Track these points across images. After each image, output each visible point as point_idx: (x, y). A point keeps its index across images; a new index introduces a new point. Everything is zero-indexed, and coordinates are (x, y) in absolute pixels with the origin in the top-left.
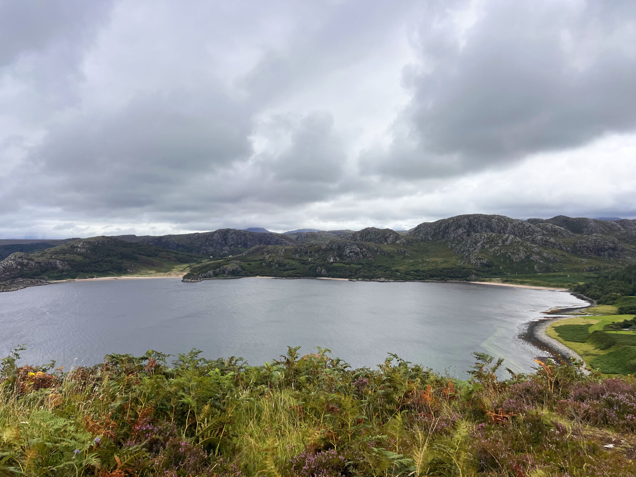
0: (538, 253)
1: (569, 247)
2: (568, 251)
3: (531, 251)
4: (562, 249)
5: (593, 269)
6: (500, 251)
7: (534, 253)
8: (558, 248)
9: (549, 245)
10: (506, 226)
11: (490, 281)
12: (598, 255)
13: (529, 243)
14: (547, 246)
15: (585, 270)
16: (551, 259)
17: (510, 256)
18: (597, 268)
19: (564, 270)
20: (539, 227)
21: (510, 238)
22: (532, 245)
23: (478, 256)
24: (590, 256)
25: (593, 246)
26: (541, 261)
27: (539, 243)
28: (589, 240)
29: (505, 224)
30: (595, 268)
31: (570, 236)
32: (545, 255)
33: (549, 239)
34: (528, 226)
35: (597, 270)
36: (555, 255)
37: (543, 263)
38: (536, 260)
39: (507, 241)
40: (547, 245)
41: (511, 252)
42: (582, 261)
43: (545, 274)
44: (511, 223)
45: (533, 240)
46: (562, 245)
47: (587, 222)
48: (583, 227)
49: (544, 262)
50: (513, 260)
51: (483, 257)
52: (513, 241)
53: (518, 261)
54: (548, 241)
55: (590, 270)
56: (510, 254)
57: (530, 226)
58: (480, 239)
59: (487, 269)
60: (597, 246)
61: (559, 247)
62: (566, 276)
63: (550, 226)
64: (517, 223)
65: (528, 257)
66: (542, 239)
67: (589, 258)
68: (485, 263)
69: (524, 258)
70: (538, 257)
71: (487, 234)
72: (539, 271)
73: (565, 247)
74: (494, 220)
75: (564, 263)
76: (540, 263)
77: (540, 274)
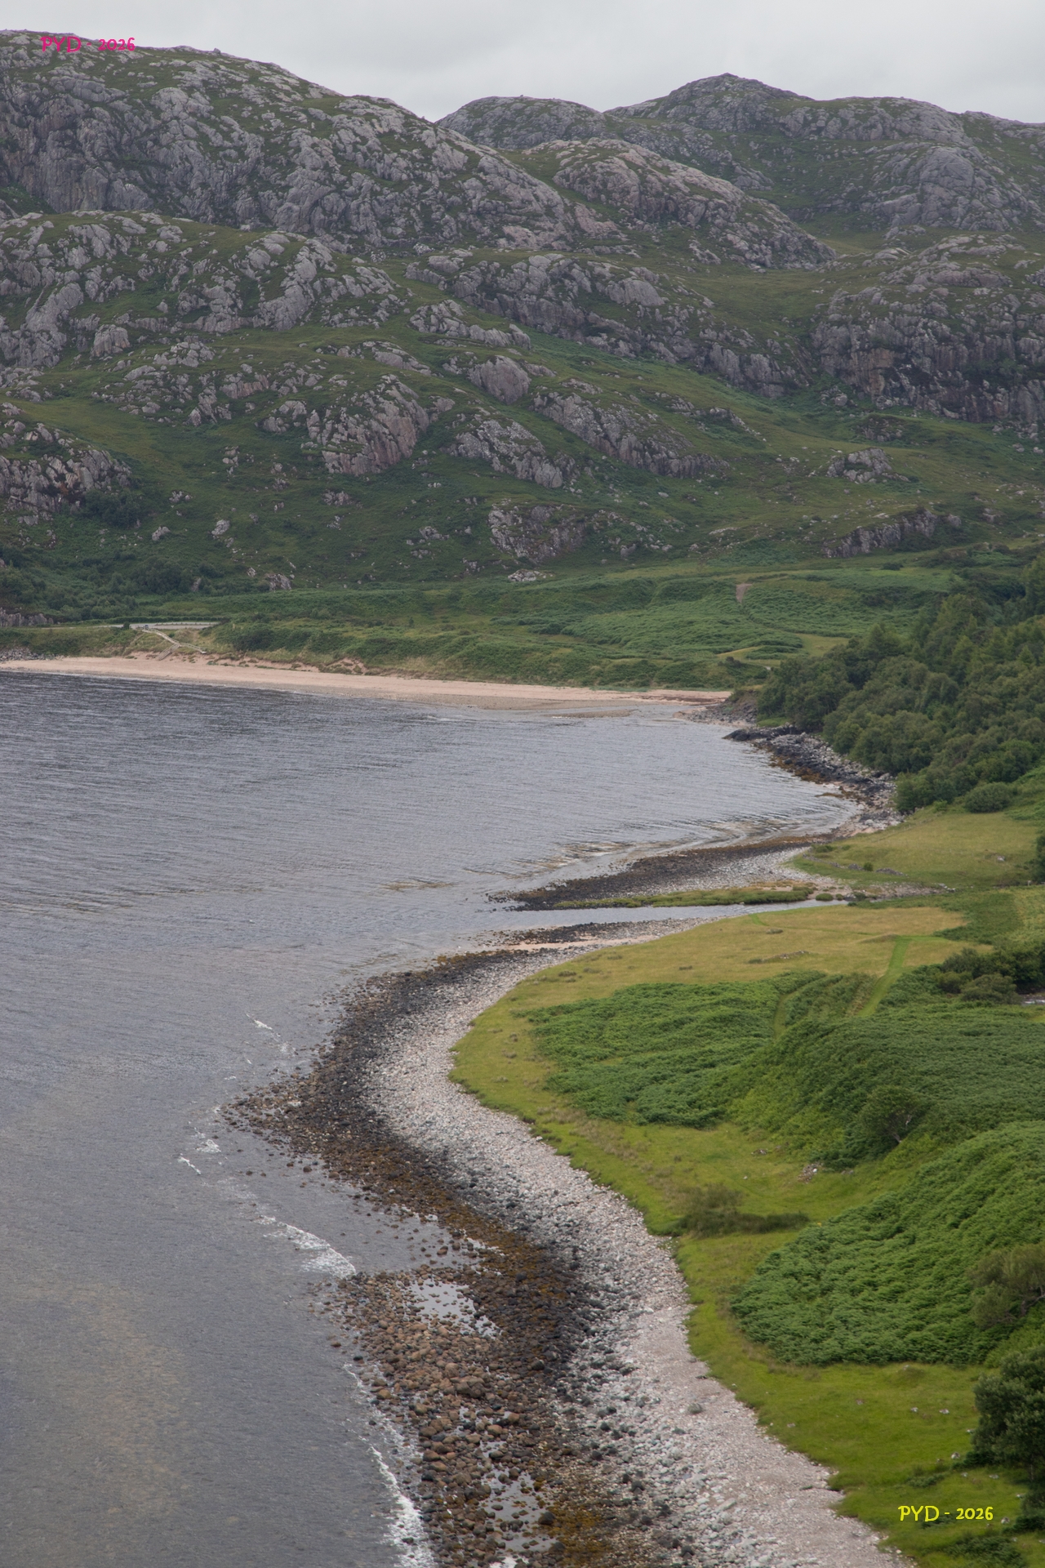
0: (523, 403)
1: (767, 351)
2: (752, 385)
3: (464, 379)
4: (710, 367)
5: (925, 528)
6: (218, 382)
7: (494, 400)
8: (682, 361)
9: (608, 330)
10: (280, 155)
11: (123, 646)
12: (969, 417)
13: (450, 313)
14: (598, 341)
15: (865, 538)
16: (624, 447)
17: (297, 428)
18: (954, 518)
19: (714, 540)
20: (547, 178)
21: (305, 265)
22: (476, 331)
23: (30, 425)
24: (915, 427)
25: (944, 339)
26: (547, 472)
27: (535, 309)
28: (913, 288)
29: (268, 136)
30: (942, 520)
31: (781, 251)
32: (575, 413)
33: (618, 276)
34: (459, 158)
35: (957, 536)
36: (653, 416)
37: (557, 482)
38: (504, 458)
39: (281, 292)
40: (597, 332)
41: (305, 393)
42: (848, 465)
43: (571, 580)
44: (324, 129)
45: (489, 289)
46: (710, 334)
47: (919, 136)
48: (886, 184)
49: (565, 475)
50: (319, 462)
51: (67, 431)
52: (327, 291)
53: (357, 467)
54: (606, 299)
55: (906, 542)
56: (300, 407)
57: (472, 165)
58: (49, 273)
59: (102, 541)
60: (969, 342)
61: (689, 347)
62: (723, 589)
63: (631, 165)
64: (366, 129)
65: (437, 435)
66: (559, 278)
67: (906, 441)
68: (88, 483)
69: (408, 439)
70: (517, 430)
71: (114, 228)
72: (520, 552)
73: (735, 346)
74: (177, 94)
75: (715, 484)
76: (531, 481)
77: (531, 576)
